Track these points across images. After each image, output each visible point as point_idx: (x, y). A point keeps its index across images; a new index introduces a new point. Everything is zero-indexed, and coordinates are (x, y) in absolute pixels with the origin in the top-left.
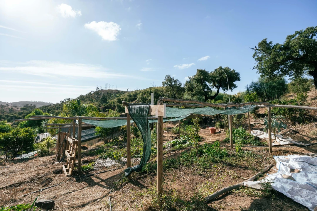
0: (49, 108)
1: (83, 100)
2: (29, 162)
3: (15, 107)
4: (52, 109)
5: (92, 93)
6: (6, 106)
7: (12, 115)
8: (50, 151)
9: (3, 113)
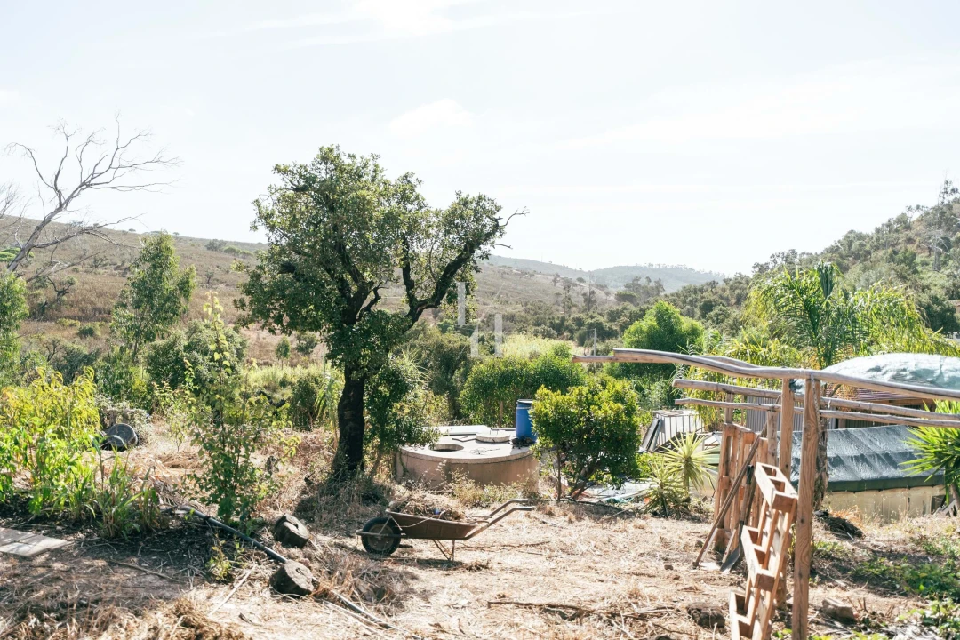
0: (708, 296)
1: (857, 257)
2: (616, 528)
3: (602, 287)
4: (717, 304)
5: (914, 216)
6: (578, 283)
7: (592, 317)
8: (694, 501)
9: (570, 308)
